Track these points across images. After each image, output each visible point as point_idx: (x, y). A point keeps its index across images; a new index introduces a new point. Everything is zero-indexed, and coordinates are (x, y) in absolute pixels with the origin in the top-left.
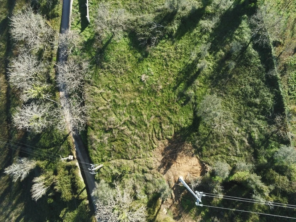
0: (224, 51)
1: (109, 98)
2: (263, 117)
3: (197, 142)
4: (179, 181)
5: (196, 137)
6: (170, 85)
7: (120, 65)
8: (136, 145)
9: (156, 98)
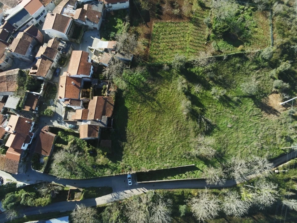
0: (209, 81)
1: (243, 147)
2: (244, 63)
3: (261, 96)
4: (282, 105)
5: (259, 96)
6: (232, 111)
7: (223, 141)
8: (267, 129)
9: (239, 119)
